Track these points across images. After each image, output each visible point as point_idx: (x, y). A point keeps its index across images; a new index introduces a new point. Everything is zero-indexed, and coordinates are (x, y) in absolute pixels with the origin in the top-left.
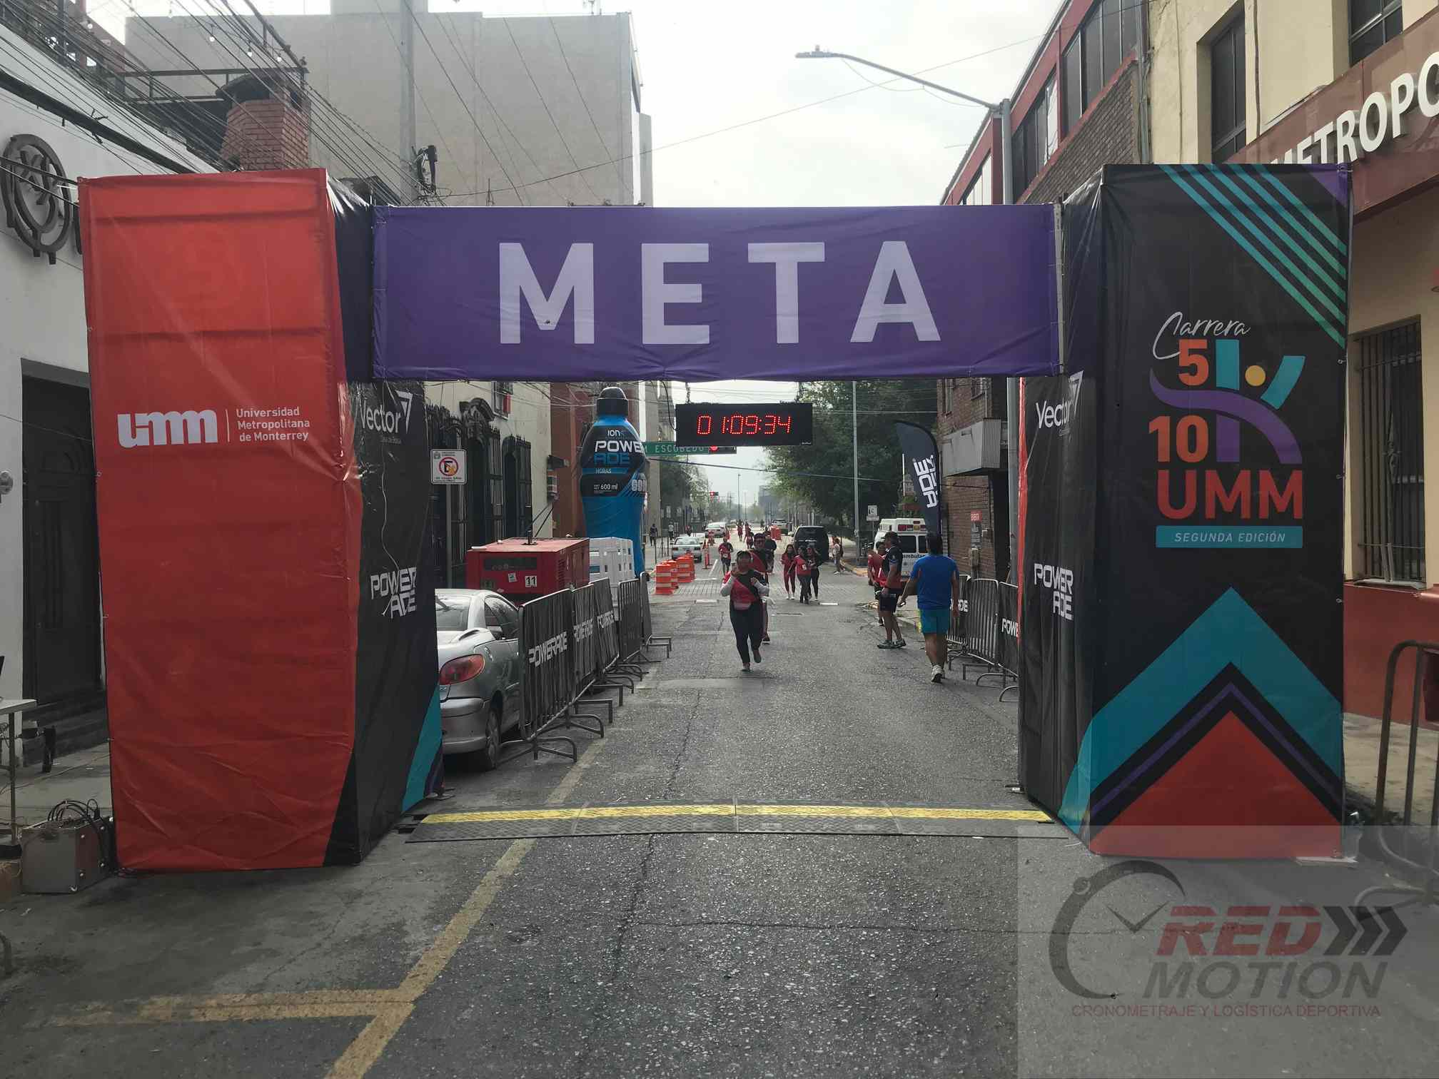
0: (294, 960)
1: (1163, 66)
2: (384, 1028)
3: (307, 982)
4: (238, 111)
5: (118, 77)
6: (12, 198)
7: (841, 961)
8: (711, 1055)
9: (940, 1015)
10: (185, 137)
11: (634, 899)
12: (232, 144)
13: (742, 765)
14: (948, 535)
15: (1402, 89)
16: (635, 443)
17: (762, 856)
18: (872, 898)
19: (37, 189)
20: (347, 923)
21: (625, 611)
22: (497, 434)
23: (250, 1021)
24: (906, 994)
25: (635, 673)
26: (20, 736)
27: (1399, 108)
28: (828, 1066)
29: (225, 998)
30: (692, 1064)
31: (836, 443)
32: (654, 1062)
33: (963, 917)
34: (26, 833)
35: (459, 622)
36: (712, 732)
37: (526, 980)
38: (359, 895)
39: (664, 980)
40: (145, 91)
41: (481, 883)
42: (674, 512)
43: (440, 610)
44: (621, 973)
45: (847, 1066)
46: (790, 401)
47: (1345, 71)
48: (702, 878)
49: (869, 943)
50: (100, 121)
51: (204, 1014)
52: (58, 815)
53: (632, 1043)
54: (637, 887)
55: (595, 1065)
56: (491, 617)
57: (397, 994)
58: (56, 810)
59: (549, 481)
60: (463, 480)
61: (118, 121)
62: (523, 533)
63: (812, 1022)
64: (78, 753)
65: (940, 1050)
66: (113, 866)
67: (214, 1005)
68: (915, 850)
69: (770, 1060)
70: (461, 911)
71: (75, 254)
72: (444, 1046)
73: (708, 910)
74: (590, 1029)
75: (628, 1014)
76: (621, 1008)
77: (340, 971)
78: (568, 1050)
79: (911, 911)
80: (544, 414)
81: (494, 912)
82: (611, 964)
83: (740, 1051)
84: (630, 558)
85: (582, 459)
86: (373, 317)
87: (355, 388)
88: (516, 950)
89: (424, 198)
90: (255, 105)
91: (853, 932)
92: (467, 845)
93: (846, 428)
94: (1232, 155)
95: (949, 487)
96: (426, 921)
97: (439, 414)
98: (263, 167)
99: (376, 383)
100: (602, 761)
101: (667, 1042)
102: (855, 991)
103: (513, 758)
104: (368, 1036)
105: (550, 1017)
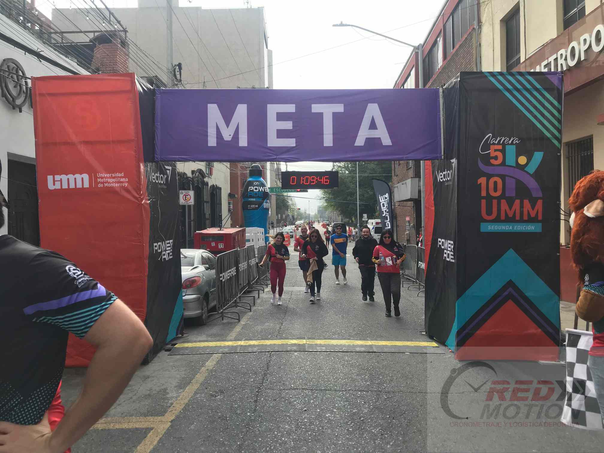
0: (121, 404)
1: (486, 29)
2: (158, 433)
3: (126, 414)
4: (98, 48)
5: (49, 34)
6: (4, 85)
7: (350, 405)
8: (295, 444)
9: (390, 428)
10: (76, 59)
11: (263, 379)
12: (96, 62)
13: (309, 323)
14: (397, 227)
15: (585, 40)
16: (265, 187)
17: (317, 361)
18: (362, 379)
19: (14, 81)
20: (143, 389)
22: (207, 184)
23: (102, 430)
24: (377, 418)
25: (264, 284)
27: (584, 48)
28: (343, 448)
30: (287, 448)
31: (350, 188)
32: (271, 446)
33: (401, 387)
35: (191, 263)
36: (297, 309)
37: (218, 413)
38: (148, 377)
39: (275, 413)
40: (60, 40)
41: (199, 372)
42: (282, 217)
43: (183, 258)
44: (257, 410)
45: (352, 448)
46: (329, 170)
47: (562, 32)
48: (292, 370)
49: (361, 397)
50: (40, 53)
53: (262, 438)
54: (264, 374)
55: (246, 448)
56: (204, 261)
57: (164, 419)
59: (229, 203)
60: (193, 203)
61: (48, 52)
62: (218, 226)
63: (337, 430)
65: (390, 442)
68: (381, 358)
69: (319, 446)
70: (191, 384)
71: (30, 108)
72: (183, 440)
73: (294, 383)
74: (244, 433)
75: (260, 427)
76: (257, 424)
77: (140, 409)
78: (235, 442)
79: (379, 384)
80: (227, 176)
81: (205, 384)
82: (253, 406)
83: (307, 442)
84: (263, 236)
85: (243, 194)
86: (155, 135)
87: (147, 164)
88: (213, 400)
89: (176, 85)
90: (106, 46)
91: (355, 393)
92: (193, 356)
93: (354, 182)
94: (514, 67)
95: (397, 206)
96: (176, 388)
97: (183, 175)
98: (109, 72)
99: (156, 162)
100: (251, 321)
101: (276, 438)
102: (355, 417)
103: (213, 320)
104: (152, 436)
105: (228, 428)
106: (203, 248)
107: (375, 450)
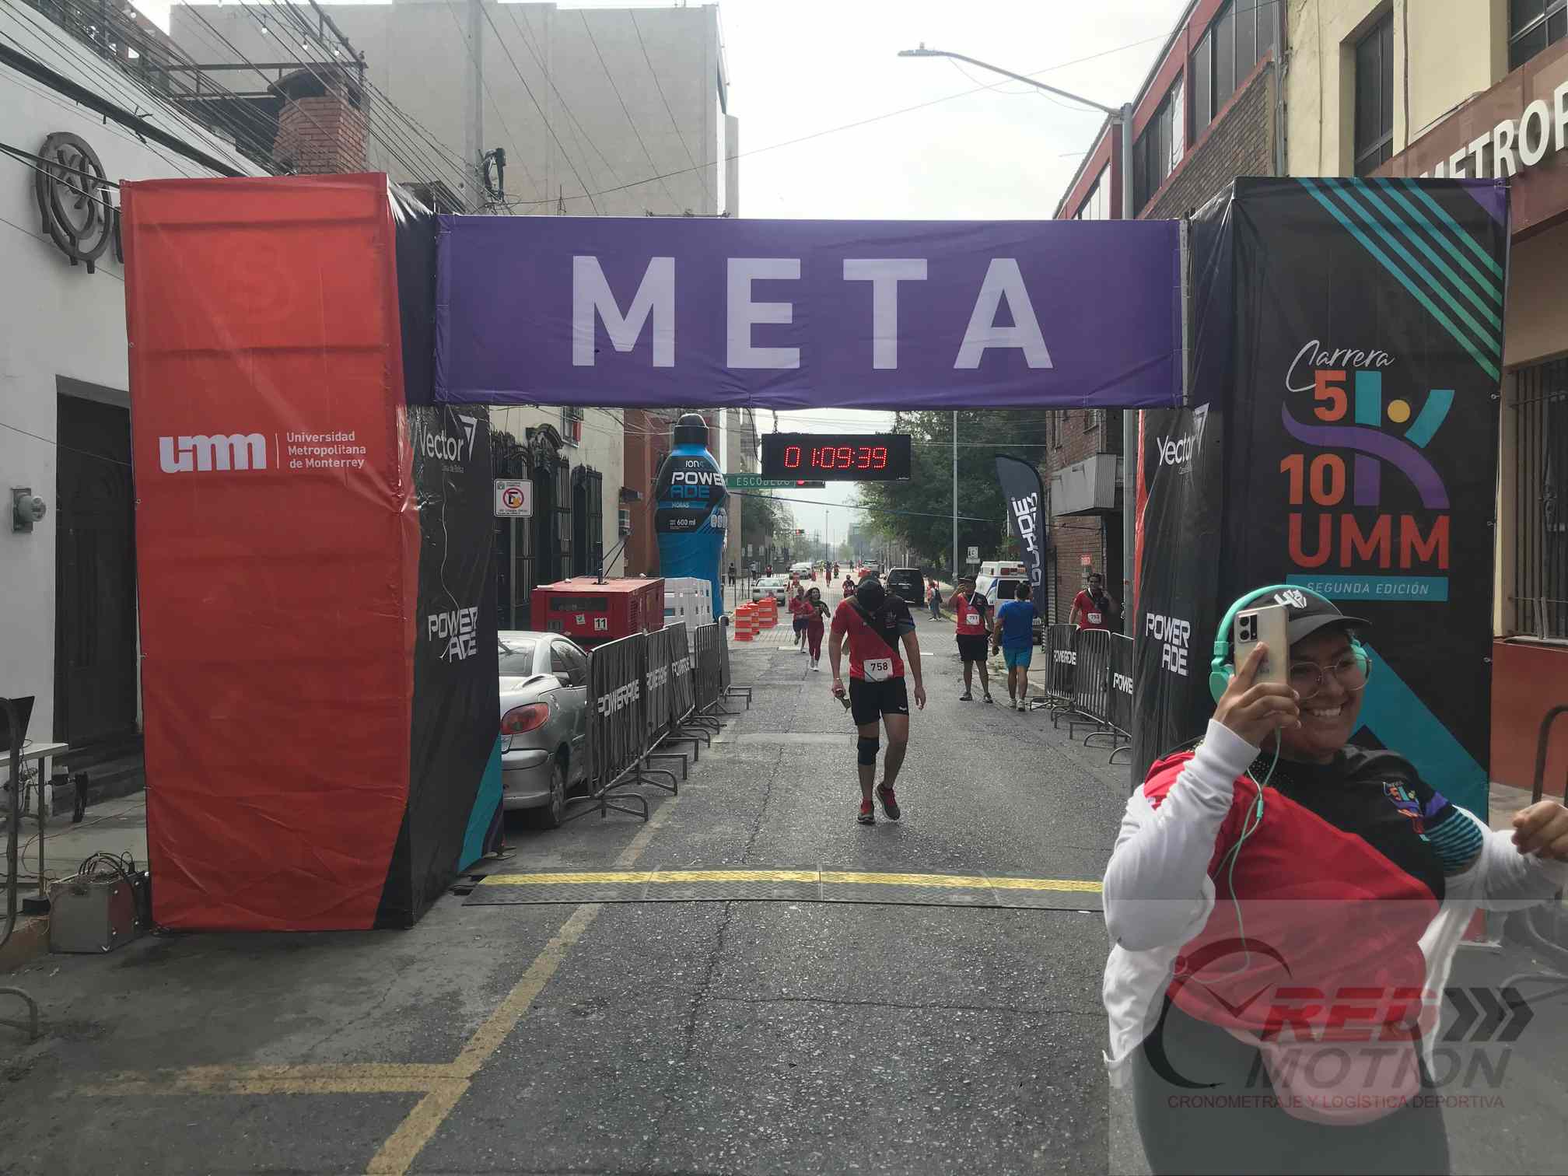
0: (341, 1030)
1: (1302, 68)
2: (437, 1106)
3: (355, 1054)
4: (292, 108)
5: (165, 71)
6: (48, 201)
7: (934, 1043)
8: (791, 1143)
9: (1041, 1105)
10: (236, 137)
11: (709, 971)
12: (285, 145)
13: (828, 829)
14: (1056, 581)
16: (715, 475)
17: (848, 927)
18: (967, 977)
19: (75, 191)
20: (399, 990)
21: (701, 657)
22: (565, 464)
23: (294, 1095)
24: (1006, 1080)
25: (711, 726)
26: (50, 783)
27: (1562, 117)
28: (918, 1158)
29: (267, 1070)
30: (771, 1152)
31: (935, 478)
32: (730, 1148)
33: (1068, 999)
34: (55, 887)
35: (523, 669)
36: (795, 791)
37: (591, 1057)
38: (409, 961)
39: (741, 1060)
40: (192, 86)
41: (543, 951)
42: (756, 551)
43: (502, 653)
44: (693, 1052)
45: (940, 1157)
46: (887, 432)
47: (1503, 77)
48: (783, 950)
49: (964, 1023)
50: (144, 119)
51: (244, 1086)
52: (89, 868)
53: (705, 1127)
54: (712, 958)
55: (666, 1151)
56: (557, 662)
57: (452, 1069)
58: (88, 863)
59: (621, 515)
60: (529, 514)
61: (163, 119)
62: (592, 572)
63: (901, 1109)
64: (111, 802)
65: (1040, 1143)
66: (148, 924)
67: (256, 1077)
68: (1016, 924)
69: (855, 1149)
70: (521, 981)
71: (115, 262)
72: (503, 1126)
73: (789, 984)
74: (660, 1112)
75: (701, 1096)
76: (695, 1090)
77: (391, 1043)
78: (635, 1133)
79: (1010, 990)
80: (617, 442)
81: (557, 983)
82: (683, 1041)
83: (822, 1139)
84: (708, 601)
85: (657, 492)
86: (436, 333)
87: (414, 411)
88: (581, 1024)
89: (490, 205)
90: (310, 103)
91: (947, 1013)
92: (529, 909)
93: (945, 462)
94: (1377, 166)
95: (1057, 528)
96: (483, 991)
97: (505, 440)
98: (317, 170)
99: (438, 407)
100: (675, 820)
101: (743, 1128)
102: (948, 1077)
103: (579, 815)
104: (421, 1113)
105: (617, 1098)
106: (554, 628)
107: (1001, 1163)
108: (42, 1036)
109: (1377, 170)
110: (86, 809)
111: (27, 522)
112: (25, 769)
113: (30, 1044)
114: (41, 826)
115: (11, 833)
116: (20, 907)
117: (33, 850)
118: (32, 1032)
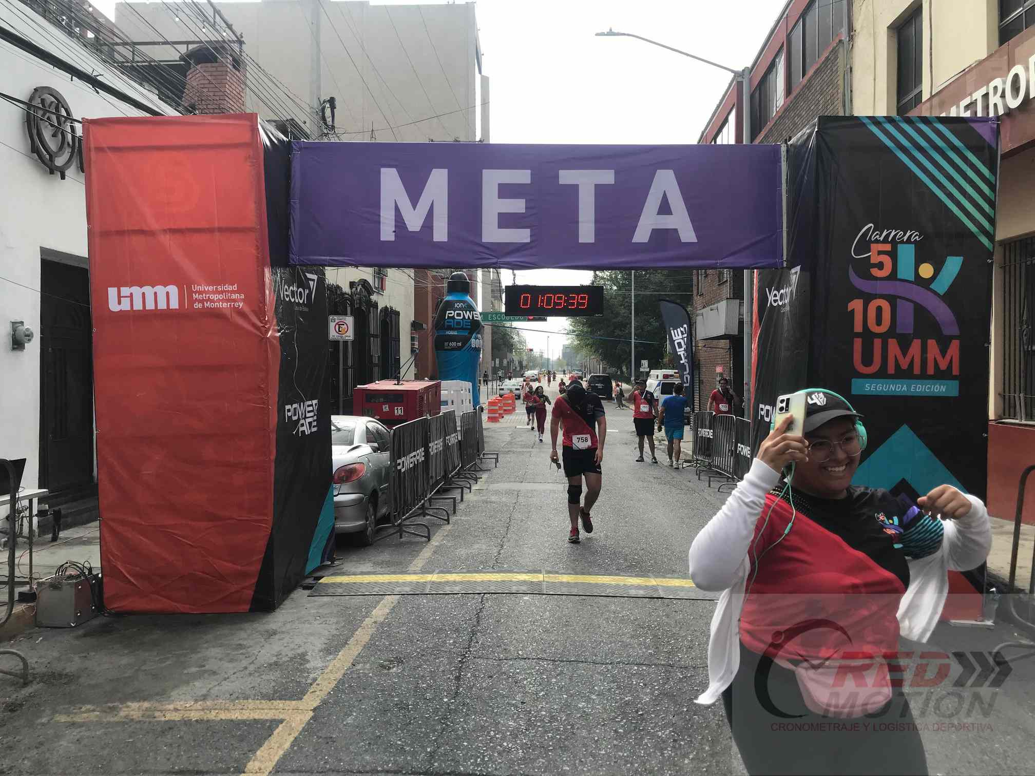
0: (228, 678)
1: (862, 44)
2: (291, 728)
3: (237, 694)
4: (195, 71)
5: (112, 46)
6: (35, 132)
7: (619, 687)
8: (525, 753)
9: (689, 729)
10: (158, 90)
11: (471, 640)
12: (190, 95)
13: (549, 545)
14: (699, 383)
16: (474, 312)
17: (562, 611)
18: (641, 644)
19: (52, 126)
20: (266, 652)
21: (465, 433)
22: (376, 305)
23: (197, 721)
24: (667, 712)
25: (472, 478)
26: (36, 515)
28: (608, 763)
29: (179, 704)
30: (511, 759)
31: (619, 315)
32: (484, 756)
34: (40, 584)
35: (348, 441)
36: (527, 521)
37: (393, 696)
38: (275, 633)
39: (492, 699)
40: (129, 56)
41: (361, 626)
42: (501, 363)
43: (334, 430)
44: (460, 693)
45: (623, 762)
46: (588, 284)
47: (995, 50)
48: (519, 626)
49: (640, 675)
50: (98, 78)
51: (164, 715)
52: (62, 572)
53: (468, 743)
54: (473, 631)
55: (442, 758)
56: (371, 437)
57: (301, 704)
58: (62, 568)
59: (413, 339)
60: (351, 338)
61: (110, 77)
62: (393, 377)
63: (597, 731)
64: (77, 528)
65: (689, 753)
66: (101, 608)
67: (172, 709)
68: (673, 609)
69: (567, 757)
70: (347, 646)
71: (79, 172)
72: (334, 742)
73: (523, 649)
74: (438, 733)
75: (465, 721)
76: (461, 718)
77: (261, 687)
78: (423, 747)
79: (669, 653)
80: (410, 291)
81: (371, 647)
82: (454, 686)
83: (546, 750)
84: (470, 396)
85: (436, 324)
86: (290, 218)
87: (277, 270)
88: (386, 675)
89: (327, 135)
90: (207, 67)
91: (627, 668)
92: (351, 599)
93: (626, 304)
94: (910, 110)
95: (700, 348)
96: (322, 653)
97: (335, 290)
98: (212, 112)
99: (291, 267)
100: (448, 541)
101: (493, 743)
102: (628, 710)
103: (386, 537)
104: (281, 733)
105: (410, 723)
106: (368, 413)
107: (663, 767)
108: (31, 682)
109: (912, 111)
110: (60, 533)
111: (22, 344)
112: (20, 506)
113: (23, 687)
114: (31, 544)
115: (11, 549)
116: (16, 597)
117: (25, 559)
118: (24, 678)
